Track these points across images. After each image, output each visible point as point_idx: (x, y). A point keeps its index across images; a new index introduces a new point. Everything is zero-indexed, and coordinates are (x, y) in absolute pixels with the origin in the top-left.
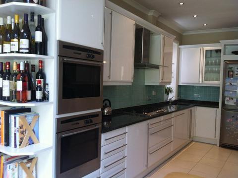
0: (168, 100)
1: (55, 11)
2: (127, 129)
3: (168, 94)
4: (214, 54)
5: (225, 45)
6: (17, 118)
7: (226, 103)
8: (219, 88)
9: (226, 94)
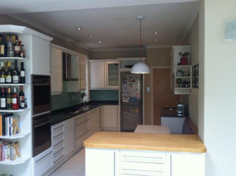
0: (83, 102)
1: (29, 59)
2: (63, 123)
3: (83, 97)
4: (114, 66)
5: (121, 61)
6: (12, 119)
7: (123, 101)
8: (118, 91)
9: (123, 95)
